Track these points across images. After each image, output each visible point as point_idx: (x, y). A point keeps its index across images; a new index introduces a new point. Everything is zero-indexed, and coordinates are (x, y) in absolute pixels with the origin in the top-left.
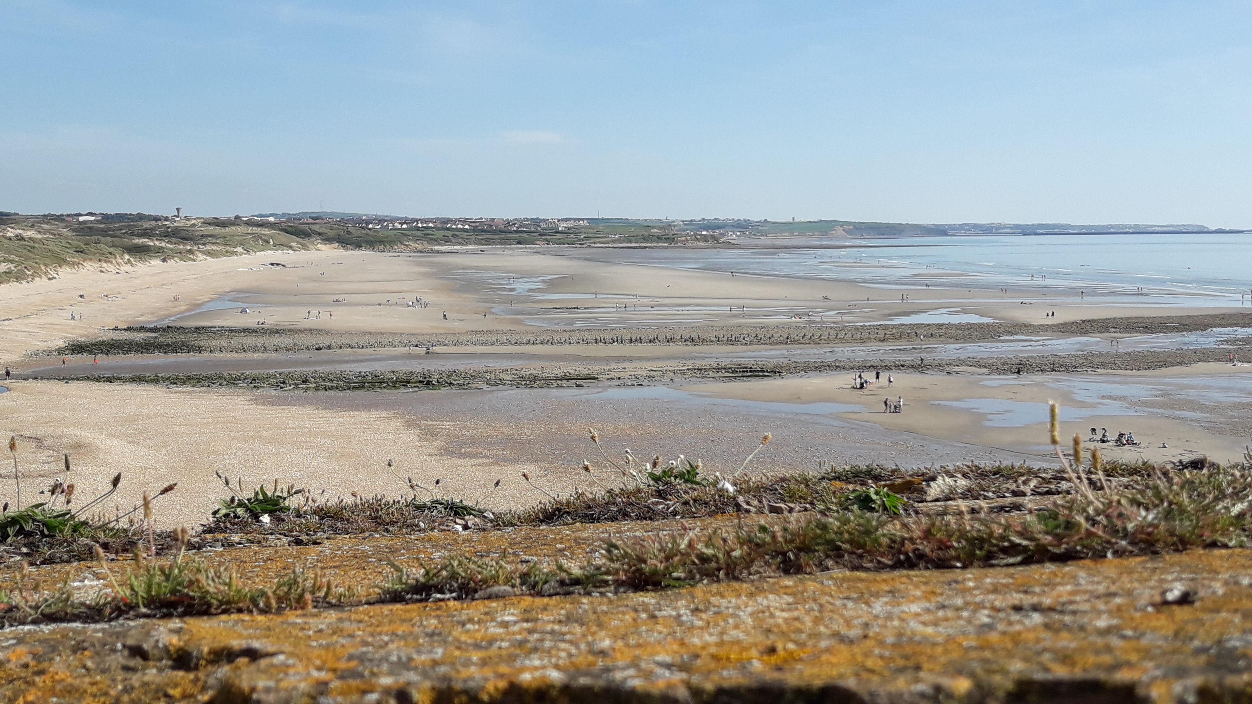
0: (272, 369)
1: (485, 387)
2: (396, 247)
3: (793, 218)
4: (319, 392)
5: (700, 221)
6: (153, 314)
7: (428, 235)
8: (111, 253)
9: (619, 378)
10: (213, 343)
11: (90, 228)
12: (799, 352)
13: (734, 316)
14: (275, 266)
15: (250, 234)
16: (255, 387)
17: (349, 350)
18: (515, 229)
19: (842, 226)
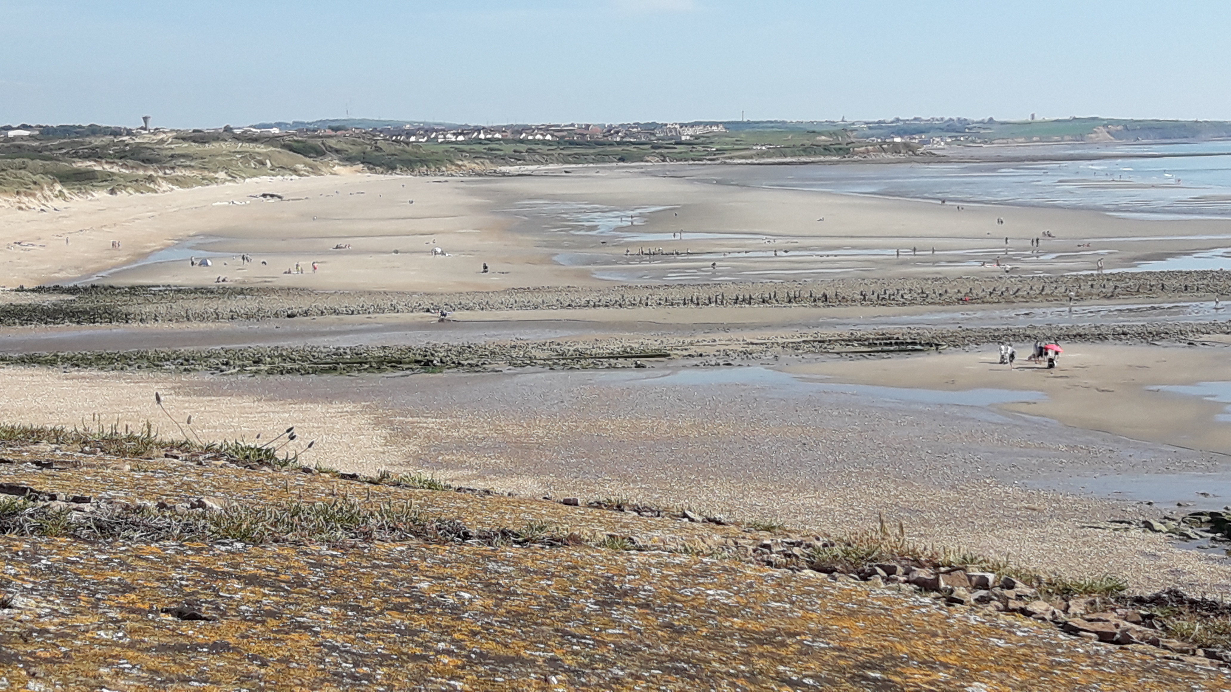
0: (218, 344)
1: (506, 369)
2: (444, 169)
3: (1033, 116)
4: (271, 376)
5: (892, 122)
6: (76, 268)
7: (492, 150)
8: (35, 183)
9: (701, 355)
10: (148, 308)
11: (19, 147)
12: (979, 314)
13: (904, 263)
14: (268, 197)
15: (239, 153)
16: (185, 370)
17: (334, 316)
18: (618, 139)
19: (1105, 126)
